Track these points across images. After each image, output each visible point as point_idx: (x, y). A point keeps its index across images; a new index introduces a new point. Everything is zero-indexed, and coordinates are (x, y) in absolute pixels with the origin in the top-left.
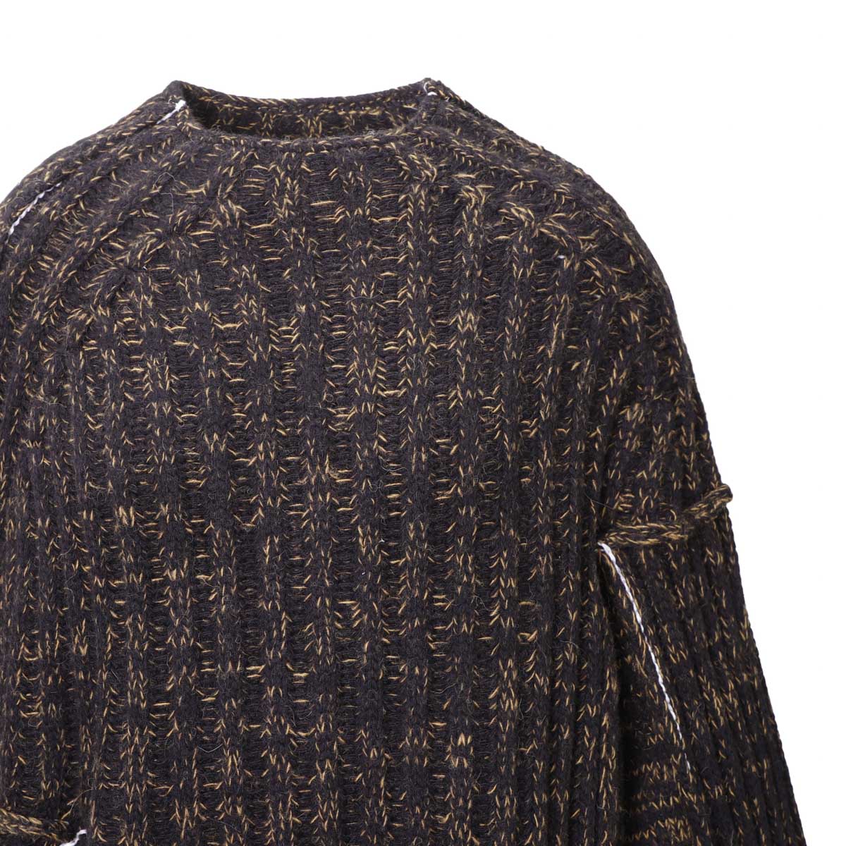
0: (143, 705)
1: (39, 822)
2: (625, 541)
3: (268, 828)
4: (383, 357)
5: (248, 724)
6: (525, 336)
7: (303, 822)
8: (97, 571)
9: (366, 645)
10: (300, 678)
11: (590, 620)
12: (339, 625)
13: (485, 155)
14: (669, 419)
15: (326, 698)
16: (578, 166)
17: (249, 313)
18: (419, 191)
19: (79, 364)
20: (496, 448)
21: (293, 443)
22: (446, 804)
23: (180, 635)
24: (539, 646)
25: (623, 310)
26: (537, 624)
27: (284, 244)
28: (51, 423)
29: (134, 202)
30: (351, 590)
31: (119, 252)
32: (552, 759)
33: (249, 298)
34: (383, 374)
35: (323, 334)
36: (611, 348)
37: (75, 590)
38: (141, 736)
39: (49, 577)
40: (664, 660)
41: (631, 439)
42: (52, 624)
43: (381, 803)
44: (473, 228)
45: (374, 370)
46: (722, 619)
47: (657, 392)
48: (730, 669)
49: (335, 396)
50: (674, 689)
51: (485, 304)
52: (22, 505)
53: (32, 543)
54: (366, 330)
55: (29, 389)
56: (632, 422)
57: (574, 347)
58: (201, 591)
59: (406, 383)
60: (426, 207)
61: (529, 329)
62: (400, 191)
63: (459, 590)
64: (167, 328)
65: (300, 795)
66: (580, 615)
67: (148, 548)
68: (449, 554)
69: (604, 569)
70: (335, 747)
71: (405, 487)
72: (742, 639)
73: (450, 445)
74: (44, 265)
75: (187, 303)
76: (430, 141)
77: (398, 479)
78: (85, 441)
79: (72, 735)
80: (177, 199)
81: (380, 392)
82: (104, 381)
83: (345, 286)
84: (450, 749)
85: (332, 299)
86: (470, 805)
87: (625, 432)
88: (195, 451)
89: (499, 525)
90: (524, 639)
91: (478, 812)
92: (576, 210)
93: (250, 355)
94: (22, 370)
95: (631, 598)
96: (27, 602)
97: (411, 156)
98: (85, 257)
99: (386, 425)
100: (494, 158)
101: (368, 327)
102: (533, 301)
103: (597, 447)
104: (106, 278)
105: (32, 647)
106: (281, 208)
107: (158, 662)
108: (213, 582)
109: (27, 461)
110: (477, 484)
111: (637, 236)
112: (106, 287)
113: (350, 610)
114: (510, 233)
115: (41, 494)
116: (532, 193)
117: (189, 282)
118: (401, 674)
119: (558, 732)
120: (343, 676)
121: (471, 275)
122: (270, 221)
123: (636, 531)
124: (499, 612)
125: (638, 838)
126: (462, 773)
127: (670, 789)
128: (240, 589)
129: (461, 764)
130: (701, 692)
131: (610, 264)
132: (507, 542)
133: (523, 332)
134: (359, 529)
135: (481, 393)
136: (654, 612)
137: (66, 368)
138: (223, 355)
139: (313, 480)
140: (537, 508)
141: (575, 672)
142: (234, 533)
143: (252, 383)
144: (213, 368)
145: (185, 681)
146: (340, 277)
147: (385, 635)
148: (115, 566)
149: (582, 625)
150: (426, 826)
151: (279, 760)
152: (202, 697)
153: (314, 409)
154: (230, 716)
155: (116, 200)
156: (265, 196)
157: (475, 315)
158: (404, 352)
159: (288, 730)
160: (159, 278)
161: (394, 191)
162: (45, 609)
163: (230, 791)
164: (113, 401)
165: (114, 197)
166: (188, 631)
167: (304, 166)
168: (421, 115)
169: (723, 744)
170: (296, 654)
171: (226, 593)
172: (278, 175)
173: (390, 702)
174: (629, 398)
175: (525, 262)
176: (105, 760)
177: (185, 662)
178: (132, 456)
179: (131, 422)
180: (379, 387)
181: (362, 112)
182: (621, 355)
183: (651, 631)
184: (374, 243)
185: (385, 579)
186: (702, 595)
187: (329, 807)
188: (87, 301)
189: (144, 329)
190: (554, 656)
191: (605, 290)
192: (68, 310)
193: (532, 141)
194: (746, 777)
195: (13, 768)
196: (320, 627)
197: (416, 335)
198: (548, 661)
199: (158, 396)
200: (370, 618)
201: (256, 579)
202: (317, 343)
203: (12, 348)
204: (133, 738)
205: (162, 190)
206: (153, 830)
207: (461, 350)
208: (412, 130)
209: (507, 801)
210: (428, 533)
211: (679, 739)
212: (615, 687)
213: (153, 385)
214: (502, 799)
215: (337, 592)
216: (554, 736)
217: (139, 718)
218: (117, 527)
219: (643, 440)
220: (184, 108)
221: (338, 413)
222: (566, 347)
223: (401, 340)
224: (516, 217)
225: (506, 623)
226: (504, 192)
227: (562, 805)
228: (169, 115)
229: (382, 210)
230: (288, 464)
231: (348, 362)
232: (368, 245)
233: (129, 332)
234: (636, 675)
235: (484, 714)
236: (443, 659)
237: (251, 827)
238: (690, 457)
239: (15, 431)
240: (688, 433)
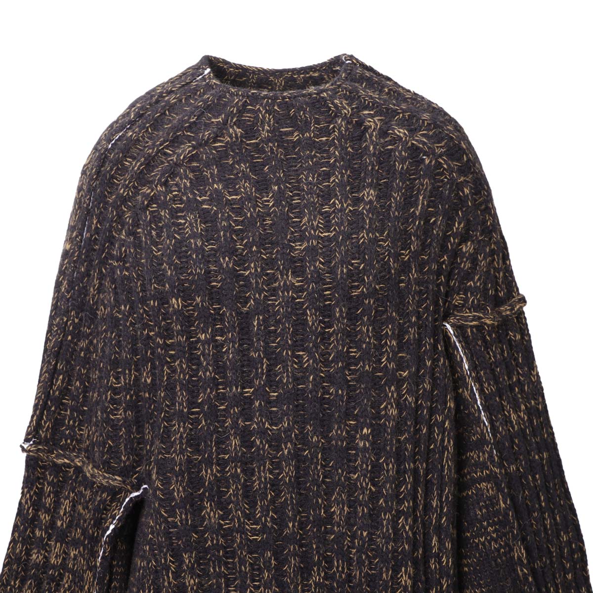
0: (185, 410)
1: (120, 479)
2: (459, 322)
3: (255, 481)
4: (322, 215)
5: (244, 422)
6: (403, 203)
7: (275, 478)
8: (158, 335)
9: (311, 378)
10: (274, 396)
11: (439, 366)
12: (296, 366)
13: (379, 99)
14: (488, 250)
15: (288, 407)
16: (434, 102)
17: (245, 190)
18: (341, 122)
19: (147, 218)
20: (385, 266)
21: (270, 263)
22: (356, 468)
23: (206, 371)
24: (409, 379)
25: (460, 186)
26: (408, 367)
27: (265, 152)
28: (130, 251)
29: (180, 127)
30: (303, 346)
31: (170, 155)
32: (416, 444)
33: (245, 182)
34: (322, 224)
35: (287, 202)
36: (455, 210)
37: (145, 346)
38: (184, 427)
39: (129, 338)
40: (481, 391)
41: (465, 262)
42: (130, 365)
43: (319, 468)
44: (373, 143)
45: (317, 222)
46: (518, 369)
47: (481, 235)
48: (522, 398)
49: (295, 236)
50: (487, 408)
51: (380, 185)
52: (110, 298)
53: (118, 320)
54: (312, 199)
55: (115, 232)
56: (466, 252)
57: (432, 209)
58: (218, 346)
59: (335, 229)
60: (345, 131)
61: (405, 199)
62: (330, 122)
63: (364, 346)
64: (198, 198)
65: (273, 462)
66: (433, 363)
67: (189, 322)
68: (358, 326)
69: (447, 338)
70: (293, 436)
71: (334, 287)
72: (532, 381)
73: (360, 264)
74: (127, 163)
75: (209, 184)
76: (346, 91)
77: (330, 283)
78: (152, 261)
79: (140, 429)
80: (206, 125)
81: (320, 234)
82: (162, 228)
83: (299, 176)
84: (358, 436)
85: (293, 182)
86: (369, 468)
87: (461, 259)
88: (215, 267)
89: (387, 310)
90: (401, 375)
91: (374, 473)
92: (433, 129)
93: (246, 214)
94: (112, 221)
95: (462, 355)
96: (114, 353)
97: (335, 101)
98: (150, 158)
99: (323, 252)
100: (385, 101)
101: (313, 198)
102: (408, 183)
103: (444, 267)
104: (162, 170)
105: (117, 378)
106: (263, 131)
107: (193, 386)
108: (225, 341)
109: (114, 273)
110: (375, 286)
111: (469, 143)
112: (162, 175)
113: (302, 357)
114: (394, 144)
115: (124, 291)
116: (407, 120)
117: (211, 173)
118: (331, 394)
119: (420, 430)
120: (298, 395)
121: (372, 169)
122: (257, 139)
123: (465, 317)
124: (386, 359)
125: (465, 495)
126: (365, 449)
127: (484, 466)
128: (240, 345)
129: (365, 444)
130: (504, 410)
131: (452, 160)
132: (391, 320)
133: (402, 200)
134: (308, 312)
135: (378, 235)
136: (476, 364)
137: (139, 220)
138: (230, 213)
139: (282, 284)
140: (408, 301)
141: (430, 396)
142: (237, 314)
143: (247, 229)
144: (225, 220)
145: (209, 396)
146: (297, 170)
147: (322, 372)
148: (169, 332)
149: (434, 369)
150: (345, 481)
151: (261, 442)
152: (218, 406)
153: (283, 244)
154: (234, 416)
155: (169, 126)
156: (254, 124)
157: (375, 191)
158: (334, 212)
159: (267, 425)
160: (193, 170)
161: (327, 123)
162: (126, 357)
163: (233, 460)
164: (168, 239)
165: (168, 124)
166: (211, 368)
167: (276, 108)
168: (341, 76)
169: (517, 442)
170: (272, 382)
171: (232, 347)
172: (261, 112)
173: (324, 410)
174: (464, 239)
175: (403, 160)
176: (162, 442)
177: (209, 386)
178: (180, 269)
179: (179, 251)
180: (320, 231)
181: (307, 75)
182: (460, 214)
183: (473, 374)
184: (316, 152)
185: (322, 340)
186: (506, 355)
187: (290, 469)
188: (152, 182)
189: (185, 198)
190: (418, 386)
191: (449, 176)
192: (140, 188)
193: (407, 88)
194: (531, 462)
195: (105, 447)
196: (285, 367)
197: (341, 202)
198: (414, 388)
199: (194, 236)
200: (314, 362)
201: (249, 339)
202: (284, 207)
203: (105, 209)
204: (179, 429)
205: (197, 119)
206: (190, 481)
207: (366, 211)
208: (336, 84)
209: (391, 466)
210: (347, 314)
211: (489, 436)
212: (452, 405)
213: (191, 230)
214: (388, 465)
215: (296, 346)
216: (418, 431)
217: (183, 418)
218: (171, 309)
219: (472, 263)
220: (210, 73)
221: (296, 246)
222: (427, 209)
223: (332, 205)
224: (398, 135)
225: (390, 366)
226: (390, 121)
227: (422, 471)
228: (200, 77)
229: (320, 134)
230: (267, 274)
231: (302, 217)
232: (313, 153)
233: (176, 200)
234: (465, 400)
235: (378, 416)
236: (354, 385)
237: (245, 480)
238: (500, 275)
239: (105, 256)
240: (498, 259)
